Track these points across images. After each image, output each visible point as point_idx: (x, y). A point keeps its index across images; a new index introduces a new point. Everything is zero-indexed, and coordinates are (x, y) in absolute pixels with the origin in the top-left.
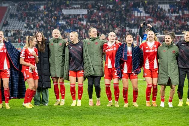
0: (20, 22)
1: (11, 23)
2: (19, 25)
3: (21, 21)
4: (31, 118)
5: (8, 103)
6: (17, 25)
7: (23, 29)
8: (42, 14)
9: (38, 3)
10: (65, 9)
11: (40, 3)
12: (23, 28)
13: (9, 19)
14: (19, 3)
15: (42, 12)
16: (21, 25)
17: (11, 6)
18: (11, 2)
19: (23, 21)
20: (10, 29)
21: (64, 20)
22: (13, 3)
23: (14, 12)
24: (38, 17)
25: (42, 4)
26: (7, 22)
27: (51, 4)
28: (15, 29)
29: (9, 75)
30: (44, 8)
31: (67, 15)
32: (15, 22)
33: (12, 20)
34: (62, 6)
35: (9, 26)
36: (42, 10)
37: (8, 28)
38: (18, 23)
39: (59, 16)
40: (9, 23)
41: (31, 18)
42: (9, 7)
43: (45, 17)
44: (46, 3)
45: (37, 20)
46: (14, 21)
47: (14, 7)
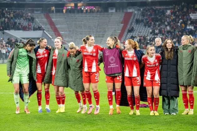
0: (145, 27)
1: (136, 29)
2: (145, 30)
3: (147, 27)
4: (158, 127)
5: (138, 110)
6: (143, 30)
7: (149, 35)
8: (169, 19)
9: (165, 7)
10: (193, 13)
11: (167, 7)
12: (149, 33)
13: (134, 24)
14: (145, 8)
15: (169, 17)
16: (147, 31)
17: (137, 11)
18: (136, 7)
19: (149, 27)
20: (136, 35)
21: (192, 25)
22: (138, 8)
23: (139, 18)
24: (165, 22)
25: (169, 9)
26: (133, 28)
27: (179, 8)
28: (141, 35)
29: (139, 82)
30: (170, 13)
31: (195, 19)
32: (141, 28)
33: (137, 25)
34: (190, 9)
35: (135, 32)
36: (169, 15)
37: (134, 34)
38: (144, 29)
39: (187, 21)
40: (134, 29)
41: (158, 23)
42: (135, 12)
43: (172, 22)
44: (172, 7)
45: (164, 25)
46: (139, 27)
47: (140, 12)
